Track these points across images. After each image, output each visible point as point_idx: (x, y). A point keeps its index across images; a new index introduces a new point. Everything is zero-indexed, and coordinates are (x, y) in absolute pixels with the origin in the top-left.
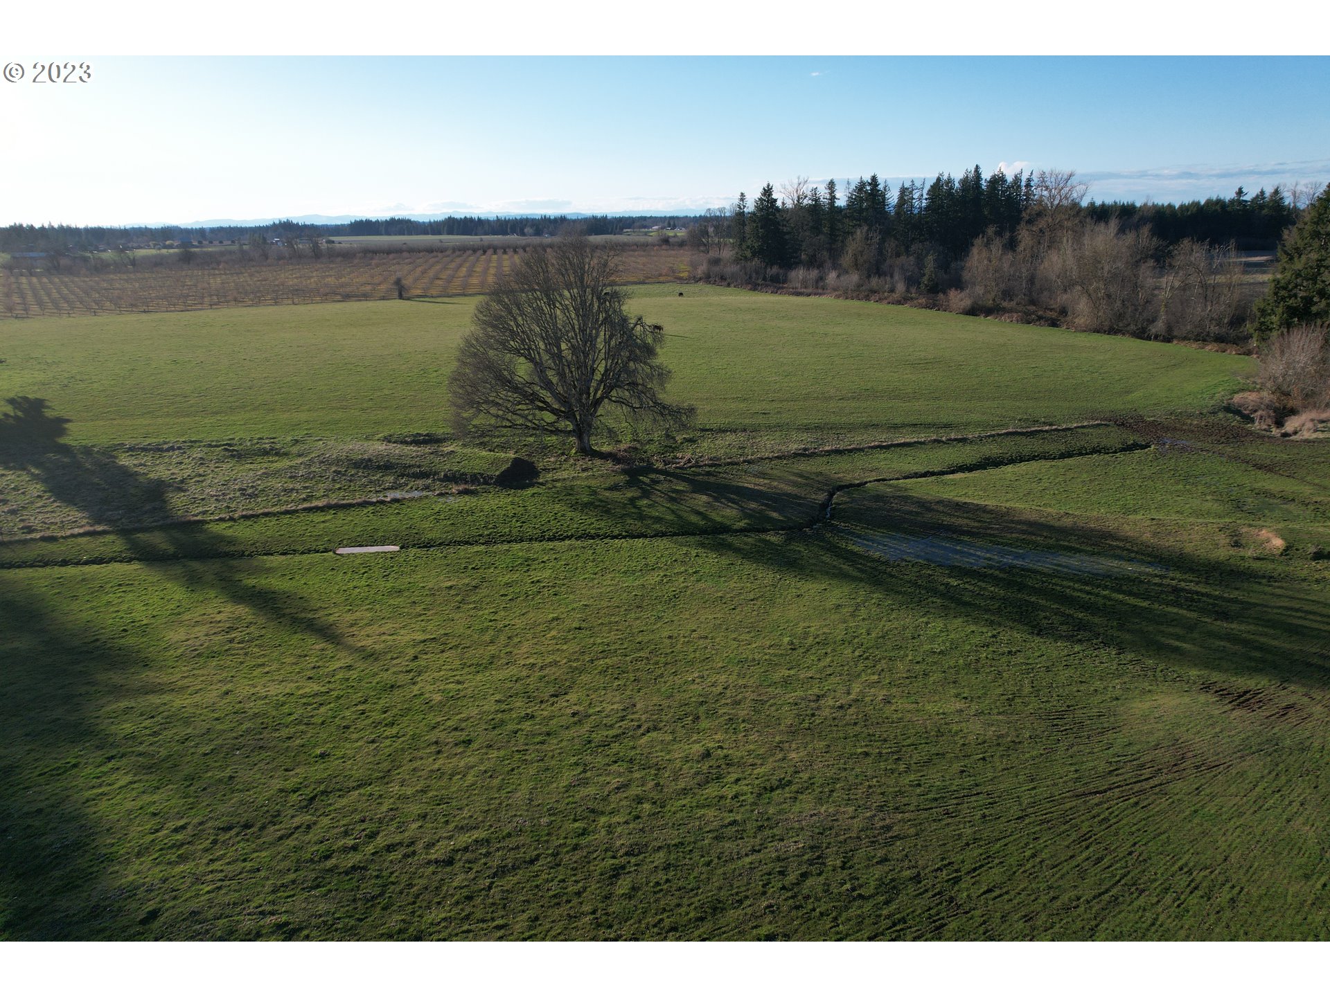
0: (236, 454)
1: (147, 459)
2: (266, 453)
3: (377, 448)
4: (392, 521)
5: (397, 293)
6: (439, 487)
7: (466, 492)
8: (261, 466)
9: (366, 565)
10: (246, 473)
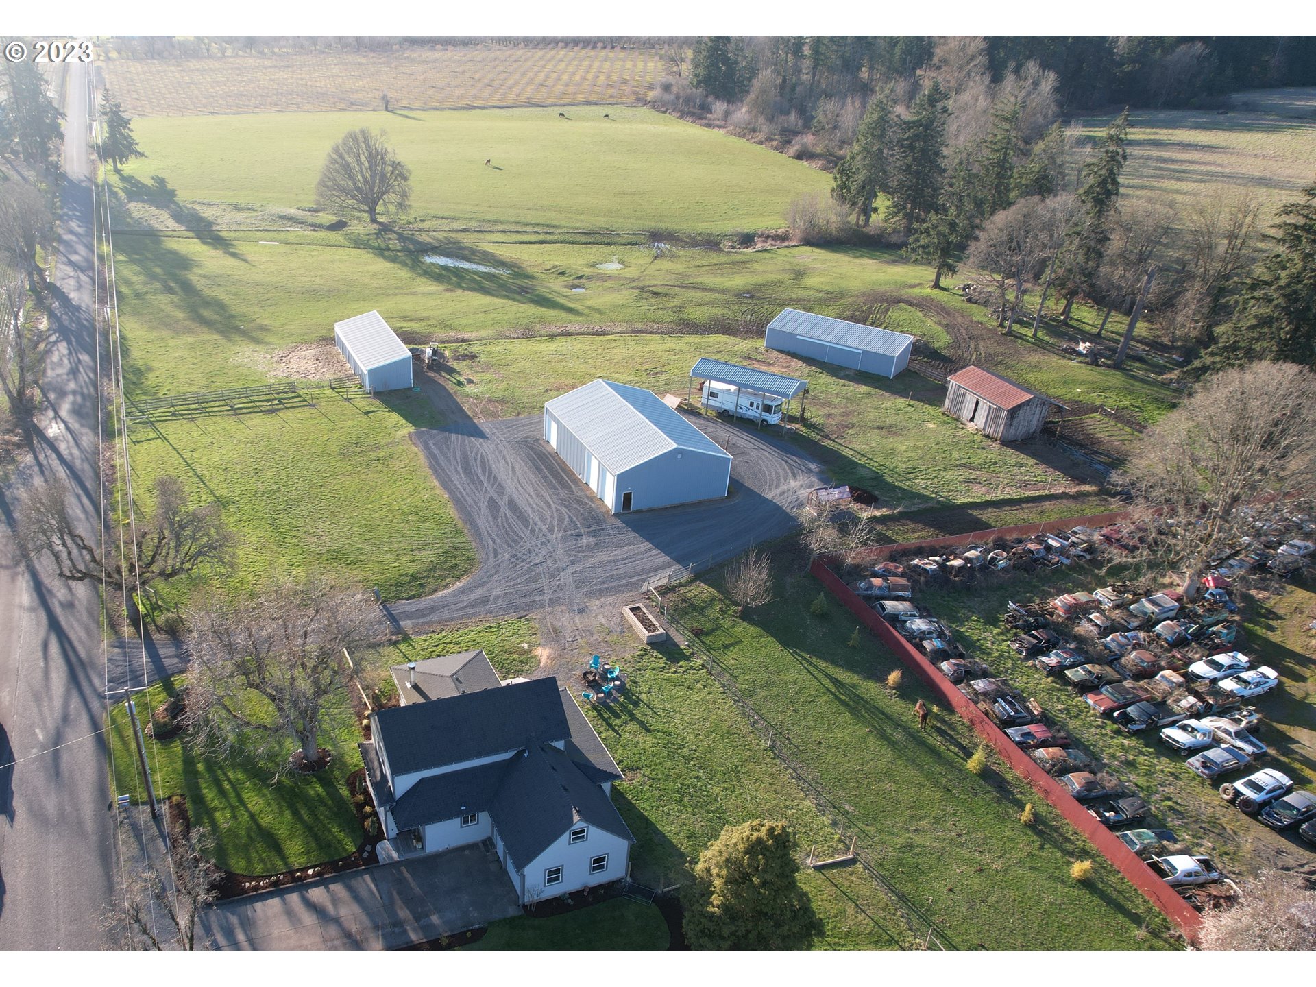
0: (238, 209)
1: (205, 207)
2: (249, 209)
3: (292, 211)
4: (282, 236)
5: (384, 108)
6: (305, 227)
7: (314, 230)
8: (246, 214)
9: (265, 246)
10: (239, 216)
